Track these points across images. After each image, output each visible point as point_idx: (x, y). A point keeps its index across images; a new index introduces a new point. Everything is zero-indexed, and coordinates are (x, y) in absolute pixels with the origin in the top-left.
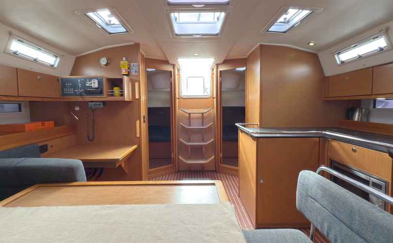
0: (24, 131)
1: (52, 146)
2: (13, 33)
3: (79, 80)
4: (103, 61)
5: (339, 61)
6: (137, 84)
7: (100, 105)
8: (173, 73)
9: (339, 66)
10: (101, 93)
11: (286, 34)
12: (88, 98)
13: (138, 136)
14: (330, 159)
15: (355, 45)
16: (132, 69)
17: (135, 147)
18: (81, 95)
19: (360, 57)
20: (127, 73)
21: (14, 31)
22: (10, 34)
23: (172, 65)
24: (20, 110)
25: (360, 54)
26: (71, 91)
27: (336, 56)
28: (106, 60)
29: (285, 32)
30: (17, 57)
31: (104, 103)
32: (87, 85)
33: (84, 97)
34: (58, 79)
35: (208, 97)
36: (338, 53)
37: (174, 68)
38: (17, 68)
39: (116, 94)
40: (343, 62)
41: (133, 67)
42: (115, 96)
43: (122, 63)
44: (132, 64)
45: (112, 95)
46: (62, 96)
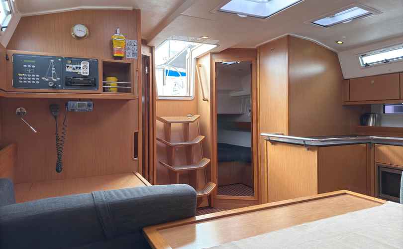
3: (52, 61)
4: (79, 31)
5: (363, 63)
9: (362, 68)
10: (94, 85)
11: (327, 29)
14: (377, 165)
15: (384, 49)
18: (54, 87)
19: (387, 61)
25: (387, 58)
26: (35, 79)
27: (360, 58)
28: (85, 30)
29: (326, 26)
32: (68, 70)
33: (60, 91)
35: (190, 99)
36: (362, 56)
37: (152, 52)
39: (111, 89)
40: (367, 65)
41: (130, 47)
42: (110, 92)
45: (107, 90)
46: (15, 87)
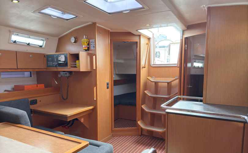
0: (24, 90)
1: (40, 101)
2: (11, 30)
3: (55, 56)
4: (73, 40)
6: (94, 57)
7: (66, 74)
8: (138, 44)
10: (66, 65)
12: (60, 69)
13: (95, 99)
16: (91, 44)
17: (91, 107)
18: (56, 66)
20: (87, 49)
21: (11, 29)
22: (10, 31)
23: (138, 35)
24: (31, 76)
26: (51, 64)
28: (74, 39)
30: (17, 44)
31: (70, 72)
32: (59, 59)
33: (57, 68)
34: (45, 56)
37: (139, 38)
38: (16, 52)
41: (92, 43)
42: (77, 67)
43: (83, 40)
44: (91, 41)
45: (75, 67)
46: (48, 67)
